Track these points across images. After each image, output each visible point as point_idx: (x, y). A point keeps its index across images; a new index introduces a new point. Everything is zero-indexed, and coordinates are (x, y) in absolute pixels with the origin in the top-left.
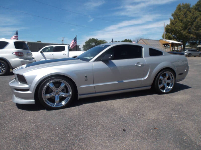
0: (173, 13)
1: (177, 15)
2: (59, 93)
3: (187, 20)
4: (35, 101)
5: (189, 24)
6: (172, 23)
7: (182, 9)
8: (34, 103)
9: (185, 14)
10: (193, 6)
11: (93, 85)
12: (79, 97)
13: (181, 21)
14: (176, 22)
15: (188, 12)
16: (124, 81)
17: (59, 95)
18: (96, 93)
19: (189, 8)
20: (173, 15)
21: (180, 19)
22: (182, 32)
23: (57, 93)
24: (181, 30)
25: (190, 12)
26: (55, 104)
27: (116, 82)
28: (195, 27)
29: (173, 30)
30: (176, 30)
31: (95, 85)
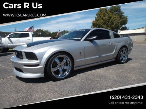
0: (97, 13)
1: (99, 15)
2: (62, 67)
3: (106, 18)
4: (44, 74)
5: (107, 21)
6: (96, 20)
7: (102, 11)
8: (43, 76)
9: (104, 14)
10: (108, 10)
11: (84, 59)
12: (75, 69)
13: (102, 18)
14: (99, 19)
15: (106, 13)
16: (102, 56)
17: (62, 68)
18: (85, 65)
19: (107, 11)
20: (96, 15)
21: (101, 17)
22: (103, 26)
23: (61, 66)
24: (103, 25)
25: (107, 13)
26: (60, 75)
27: (98, 57)
28: (111, 23)
29: (97, 25)
30: (99, 24)
31: (85, 59)
